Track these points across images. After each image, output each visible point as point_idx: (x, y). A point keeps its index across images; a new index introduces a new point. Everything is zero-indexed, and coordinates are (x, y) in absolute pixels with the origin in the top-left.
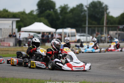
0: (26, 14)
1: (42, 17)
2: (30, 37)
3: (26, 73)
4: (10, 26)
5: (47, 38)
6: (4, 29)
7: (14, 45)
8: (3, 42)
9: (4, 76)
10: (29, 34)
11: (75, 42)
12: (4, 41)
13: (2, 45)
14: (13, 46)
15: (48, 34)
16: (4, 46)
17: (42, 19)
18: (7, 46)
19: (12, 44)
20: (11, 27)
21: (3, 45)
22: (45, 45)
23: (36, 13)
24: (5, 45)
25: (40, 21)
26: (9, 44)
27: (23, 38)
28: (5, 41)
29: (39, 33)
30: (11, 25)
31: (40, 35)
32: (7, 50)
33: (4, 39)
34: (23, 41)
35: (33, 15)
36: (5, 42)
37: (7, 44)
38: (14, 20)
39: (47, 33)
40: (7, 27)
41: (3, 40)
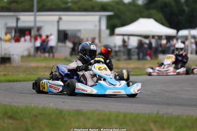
1: (153, 8)
3: (119, 104)
4: (96, 26)
6: (85, 30)
9: (81, 108)
17: (153, 12)
20: (98, 27)
25: (149, 17)
29: (146, 37)
30: (97, 24)
34: (119, 51)
38: (103, 15)
40: (91, 27)
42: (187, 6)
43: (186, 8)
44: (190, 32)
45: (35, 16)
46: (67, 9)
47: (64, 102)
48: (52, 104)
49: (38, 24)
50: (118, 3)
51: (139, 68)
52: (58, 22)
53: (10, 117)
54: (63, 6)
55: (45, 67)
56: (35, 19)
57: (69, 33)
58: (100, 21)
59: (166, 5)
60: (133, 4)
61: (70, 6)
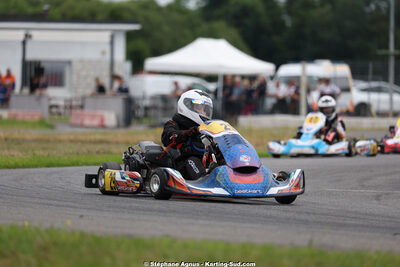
0: (159, 9)
1: (219, 18)
2: (180, 93)
4: (103, 53)
5: (244, 97)
6: (81, 61)
7: (122, 123)
8: (78, 111)
10: (176, 84)
11: (348, 113)
12: (82, 107)
13: (73, 120)
14: (118, 126)
15: (246, 82)
16: (82, 126)
17: (220, 25)
18: (92, 127)
19: (111, 118)
20: (108, 57)
21: (78, 122)
23: (197, 3)
24: (87, 122)
25: (212, 35)
26: (102, 120)
27: (153, 98)
28: (86, 106)
29: (211, 78)
30: (107, 48)
32: (101, 142)
33: (84, 98)
34: (155, 107)
35: (184, 12)
36: (87, 111)
37: (93, 117)
38: (119, 31)
39: (243, 77)
40: (92, 54)
41: (80, 103)
42: (290, 13)
43: (288, 21)
44: (304, 70)
46: (41, 17)
47: (81, 216)
48: (69, 223)
50: (145, 7)
52: (24, 43)
54: (30, 10)
58: (112, 43)
59: (246, 12)
60: (177, 8)
61: (47, 11)
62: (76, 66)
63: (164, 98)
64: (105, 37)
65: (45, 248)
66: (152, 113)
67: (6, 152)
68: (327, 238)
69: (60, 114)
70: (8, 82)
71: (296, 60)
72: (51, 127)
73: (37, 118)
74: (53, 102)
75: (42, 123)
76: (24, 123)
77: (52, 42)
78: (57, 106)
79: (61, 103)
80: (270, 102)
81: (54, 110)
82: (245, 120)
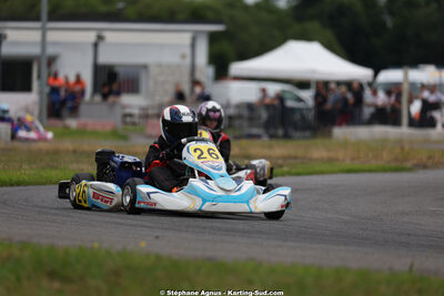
0: (246, 8)
1: (312, 18)
2: (267, 101)
4: (183, 56)
5: (339, 105)
6: (160, 65)
8: (155, 121)
10: (264, 91)
13: (149, 131)
17: (314, 26)
20: (188, 60)
21: (155, 132)
22: (329, 135)
23: (288, 2)
25: (305, 36)
27: (238, 106)
29: (303, 85)
30: (188, 51)
31: (308, 95)
33: (161, 106)
34: (240, 117)
38: (201, 32)
39: (339, 83)
40: (171, 58)
41: (156, 111)
42: (392, 13)
43: (389, 22)
44: (406, 75)
45: (44, 31)
46: (114, 17)
47: (157, 237)
48: (143, 244)
49: (51, 51)
50: (231, 5)
51: (295, 158)
52: (96, 45)
53: (52, 275)
54: (103, 9)
55: (75, 152)
56: (44, 36)
57: (121, 72)
58: (193, 46)
59: (342, 11)
60: (266, 7)
61: (122, 10)
62: (154, 71)
63: (250, 107)
64: (185, 38)
65: (116, 273)
66: (237, 123)
67: (75, 166)
68: (429, 262)
69: (134, 124)
70: (78, 88)
71: (397, 64)
72: (125, 138)
73: (108, 128)
74: (128, 111)
75: (115, 134)
76: (95, 134)
77: (127, 44)
78: (131, 115)
79: (136, 111)
80: (367, 112)
81: (128, 119)
82: (339, 132)
